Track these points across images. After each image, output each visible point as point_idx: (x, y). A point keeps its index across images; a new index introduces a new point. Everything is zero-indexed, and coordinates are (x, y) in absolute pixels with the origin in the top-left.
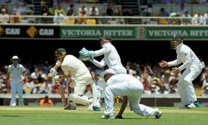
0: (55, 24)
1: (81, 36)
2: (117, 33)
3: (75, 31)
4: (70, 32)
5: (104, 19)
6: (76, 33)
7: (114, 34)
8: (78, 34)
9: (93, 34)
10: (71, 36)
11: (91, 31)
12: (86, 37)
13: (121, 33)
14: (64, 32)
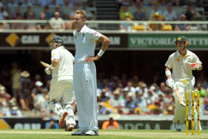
0: (122, 31)
1: (153, 46)
2: (198, 42)
3: (147, 39)
4: (141, 41)
5: (183, 25)
6: (148, 42)
7: (195, 43)
8: (150, 43)
9: (169, 43)
10: (141, 46)
11: (165, 39)
12: (159, 46)
13: (203, 42)
14: (133, 41)
